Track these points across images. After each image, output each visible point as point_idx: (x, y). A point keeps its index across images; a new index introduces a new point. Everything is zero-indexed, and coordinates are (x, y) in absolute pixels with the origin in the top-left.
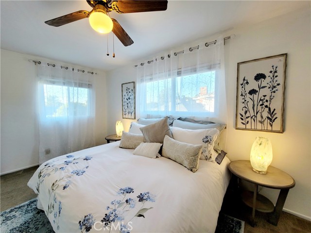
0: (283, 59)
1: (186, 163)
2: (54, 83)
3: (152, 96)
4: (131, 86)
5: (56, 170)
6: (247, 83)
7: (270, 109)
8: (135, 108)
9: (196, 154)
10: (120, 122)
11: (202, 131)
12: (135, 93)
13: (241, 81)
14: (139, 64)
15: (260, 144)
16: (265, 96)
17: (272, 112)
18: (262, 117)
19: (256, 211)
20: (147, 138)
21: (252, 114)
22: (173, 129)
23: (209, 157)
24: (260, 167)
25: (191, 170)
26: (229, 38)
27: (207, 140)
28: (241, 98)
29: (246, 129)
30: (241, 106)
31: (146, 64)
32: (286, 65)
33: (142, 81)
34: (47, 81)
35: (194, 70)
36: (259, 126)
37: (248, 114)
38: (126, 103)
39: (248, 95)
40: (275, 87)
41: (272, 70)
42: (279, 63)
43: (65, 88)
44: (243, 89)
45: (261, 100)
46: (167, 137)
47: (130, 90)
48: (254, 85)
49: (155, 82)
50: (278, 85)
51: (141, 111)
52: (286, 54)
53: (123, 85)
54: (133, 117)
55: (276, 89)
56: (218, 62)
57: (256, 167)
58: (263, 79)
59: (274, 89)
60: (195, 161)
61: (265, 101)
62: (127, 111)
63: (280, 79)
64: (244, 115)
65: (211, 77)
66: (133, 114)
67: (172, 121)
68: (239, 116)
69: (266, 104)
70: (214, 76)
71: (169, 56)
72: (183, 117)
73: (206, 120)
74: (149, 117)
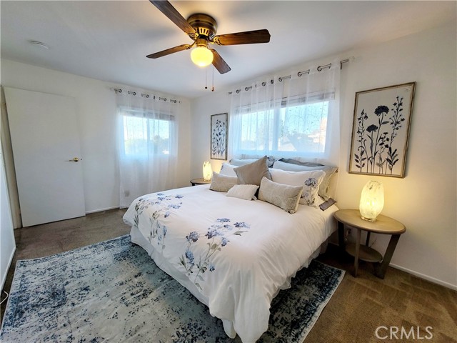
0: (410, 88)
1: (284, 205)
2: (133, 114)
3: (249, 132)
4: (222, 118)
5: (152, 203)
6: (366, 117)
7: (390, 149)
8: (226, 146)
9: (295, 196)
10: (208, 163)
11: (306, 172)
12: (227, 127)
13: (359, 115)
14: (234, 90)
15: (371, 188)
16: (386, 133)
17: (392, 152)
18: (381, 159)
19: (359, 260)
20: (242, 180)
21: (370, 155)
22: (272, 171)
23: (311, 202)
24: (368, 214)
25: (289, 212)
26: (348, 60)
27: (311, 183)
28: (357, 136)
29: (361, 173)
30: (357, 144)
31: (243, 91)
32: (413, 97)
33: (237, 112)
34: (127, 112)
35: (303, 100)
36: (377, 170)
37: (364, 156)
38: (215, 140)
39: (366, 132)
40: (398, 123)
41: (397, 102)
42: (405, 94)
43: (145, 120)
44: (361, 124)
45: (380, 138)
46: (264, 178)
47: (222, 124)
48: (373, 119)
49: (253, 114)
50: (403, 120)
51: (234, 150)
52: (414, 83)
53: (213, 117)
54: (224, 158)
55: (399, 125)
56: (332, 91)
57: (365, 215)
58: (384, 113)
59: (398, 126)
60: (294, 202)
61: (385, 139)
62: (217, 150)
63: (405, 114)
64: (359, 156)
65: (322, 109)
66: (224, 152)
67: (272, 163)
68: (354, 158)
69: (386, 143)
70: (326, 108)
71: (272, 82)
72: (286, 157)
73: (315, 162)
74: (243, 157)
